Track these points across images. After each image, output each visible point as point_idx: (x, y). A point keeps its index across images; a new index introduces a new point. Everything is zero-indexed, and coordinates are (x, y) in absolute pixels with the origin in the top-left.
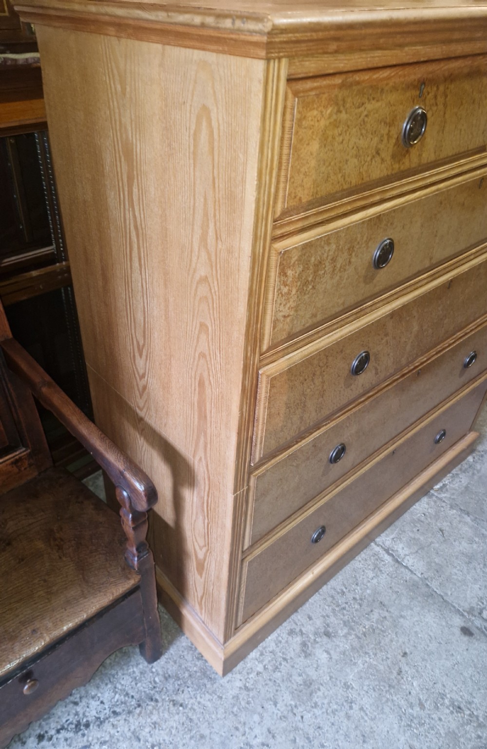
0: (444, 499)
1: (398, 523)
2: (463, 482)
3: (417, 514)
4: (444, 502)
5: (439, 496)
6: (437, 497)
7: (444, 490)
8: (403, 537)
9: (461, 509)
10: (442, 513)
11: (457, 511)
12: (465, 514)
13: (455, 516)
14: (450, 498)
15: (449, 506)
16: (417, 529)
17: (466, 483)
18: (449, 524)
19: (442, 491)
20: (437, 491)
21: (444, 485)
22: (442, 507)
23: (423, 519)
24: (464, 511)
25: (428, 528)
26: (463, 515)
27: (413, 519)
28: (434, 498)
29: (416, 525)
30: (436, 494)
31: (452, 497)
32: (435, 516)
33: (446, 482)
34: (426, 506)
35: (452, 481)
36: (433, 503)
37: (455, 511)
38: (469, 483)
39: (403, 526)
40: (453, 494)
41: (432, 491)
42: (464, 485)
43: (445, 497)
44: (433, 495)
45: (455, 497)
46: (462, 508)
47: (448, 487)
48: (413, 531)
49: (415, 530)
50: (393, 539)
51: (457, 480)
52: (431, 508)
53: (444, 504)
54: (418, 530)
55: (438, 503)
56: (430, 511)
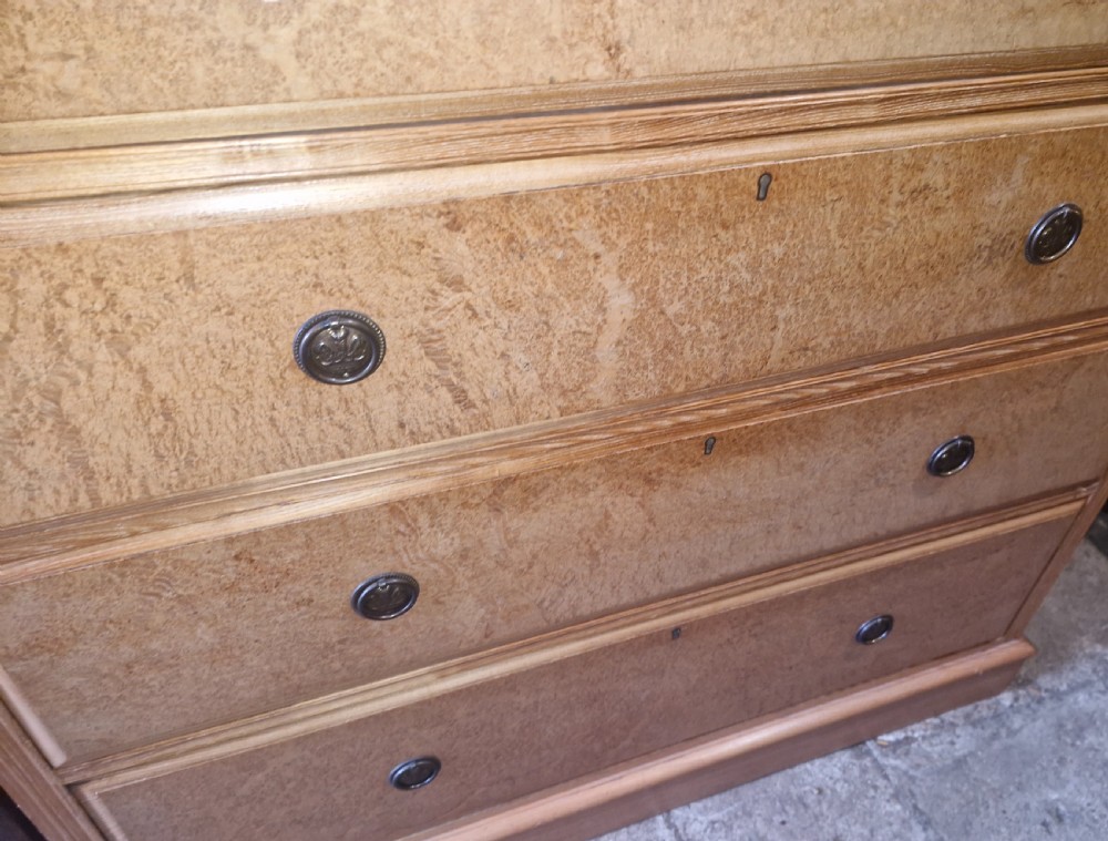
0: (889, 771)
1: (747, 791)
2: (957, 746)
3: (805, 785)
4: (886, 777)
5: (883, 761)
6: (875, 760)
7: (899, 752)
8: (739, 827)
9: (915, 807)
10: (866, 802)
11: (905, 809)
12: (919, 823)
13: (892, 819)
14: (906, 773)
15: (891, 791)
16: (784, 818)
17: (966, 751)
18: (866, 832)
19: (894, 751)
20: (882, 746)
21: (909, 740)
22: (875, 788)
23: (810, 799)
24: (922, 813)
25: (811, 825)
26: (913, 822)
27: (788, 793)
28: (867, 762)
29: (787, 808)
30: (876, 753)
31: (911, 772)
32: (843, 803)
33: (916, 735)
34: (837, 773)
35: (933, 736)
36: (856, 772)
37: (898, 807)
38: (972, 754)
39: (755, 801)
40: (918, 766)
41: (870, 744)
42: (957, 754)
43: (895, 768)
44: (869, 753)
45: (918, 774)
46: (920, 806)
47: (914, 745)
48: (769, 821)
49: (777, 819)
50: (713, 823)
51: (946, 737)
52: (846, 781)
53: (881, 783)
54: (783, 823)
55: (870, 776)
56: (838, 787)
